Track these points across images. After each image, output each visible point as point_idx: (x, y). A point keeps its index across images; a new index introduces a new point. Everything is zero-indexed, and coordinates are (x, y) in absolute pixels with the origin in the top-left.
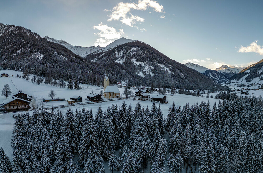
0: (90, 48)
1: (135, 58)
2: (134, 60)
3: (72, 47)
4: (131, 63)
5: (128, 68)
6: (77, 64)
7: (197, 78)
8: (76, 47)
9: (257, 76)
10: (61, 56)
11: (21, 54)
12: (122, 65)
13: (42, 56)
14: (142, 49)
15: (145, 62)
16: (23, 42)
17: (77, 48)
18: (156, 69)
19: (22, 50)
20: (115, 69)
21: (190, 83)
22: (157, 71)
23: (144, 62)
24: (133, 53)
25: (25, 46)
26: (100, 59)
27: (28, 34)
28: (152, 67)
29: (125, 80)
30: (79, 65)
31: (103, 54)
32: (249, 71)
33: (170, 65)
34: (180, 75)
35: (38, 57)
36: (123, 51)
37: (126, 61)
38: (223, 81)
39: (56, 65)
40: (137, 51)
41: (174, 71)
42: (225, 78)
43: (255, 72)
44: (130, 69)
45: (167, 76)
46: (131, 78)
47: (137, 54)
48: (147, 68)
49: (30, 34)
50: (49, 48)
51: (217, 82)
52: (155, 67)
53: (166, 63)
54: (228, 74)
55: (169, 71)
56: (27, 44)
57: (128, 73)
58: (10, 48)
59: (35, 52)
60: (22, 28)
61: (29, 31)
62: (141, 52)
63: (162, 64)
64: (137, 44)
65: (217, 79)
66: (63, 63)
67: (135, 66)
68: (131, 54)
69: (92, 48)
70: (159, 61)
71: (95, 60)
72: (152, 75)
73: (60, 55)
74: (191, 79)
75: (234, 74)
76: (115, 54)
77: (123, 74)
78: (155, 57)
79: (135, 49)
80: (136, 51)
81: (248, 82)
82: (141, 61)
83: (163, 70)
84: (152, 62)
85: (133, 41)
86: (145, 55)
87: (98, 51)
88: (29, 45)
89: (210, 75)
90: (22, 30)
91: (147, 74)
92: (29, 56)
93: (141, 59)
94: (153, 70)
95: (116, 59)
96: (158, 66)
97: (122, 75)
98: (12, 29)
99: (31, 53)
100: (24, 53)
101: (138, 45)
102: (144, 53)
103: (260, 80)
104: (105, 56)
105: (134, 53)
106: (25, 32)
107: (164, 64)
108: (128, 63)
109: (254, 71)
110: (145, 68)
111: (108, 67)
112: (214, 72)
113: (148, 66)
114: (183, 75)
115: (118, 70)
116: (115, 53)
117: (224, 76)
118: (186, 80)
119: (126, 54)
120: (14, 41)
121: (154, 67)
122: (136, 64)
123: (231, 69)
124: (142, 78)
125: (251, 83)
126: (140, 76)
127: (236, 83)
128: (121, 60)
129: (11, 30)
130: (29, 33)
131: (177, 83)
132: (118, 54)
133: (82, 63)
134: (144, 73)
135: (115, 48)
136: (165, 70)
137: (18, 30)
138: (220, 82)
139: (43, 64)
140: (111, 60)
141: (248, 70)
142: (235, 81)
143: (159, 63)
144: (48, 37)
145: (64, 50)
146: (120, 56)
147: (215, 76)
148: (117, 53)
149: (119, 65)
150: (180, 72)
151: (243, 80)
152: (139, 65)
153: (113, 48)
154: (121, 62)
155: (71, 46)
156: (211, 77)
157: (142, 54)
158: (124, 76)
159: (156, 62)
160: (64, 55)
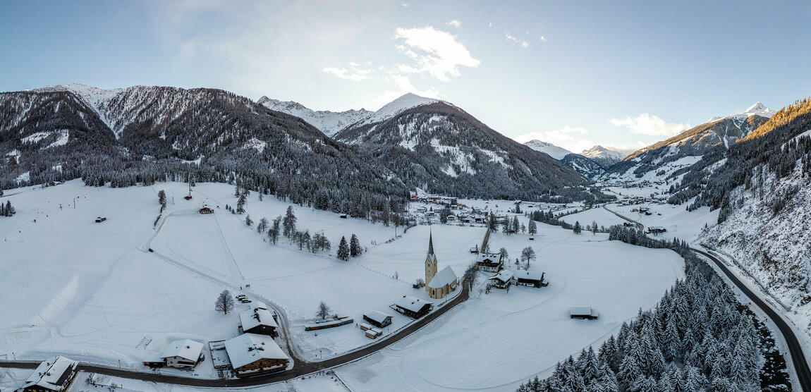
0: (346, 113)
1: (438, 138)
2: (435, 142)
3: (312, 114)
4: (431, 149)
5: (426, 159)
6: (329, 157)
7: (553, 173)
8: (320, 112)
9: (651, 169)
10: (298, 142)
11: (225, 144)
12: (413, 153)
13: (263, 144)
14: (450, 119)
15: (457, 146)
16: (226, 120)
17: (321, 115)
18: (478, 160)
19: (225, 135)
20: (402, 163)
21: (542, 185)
22: (481, 165)
23: (455, 146)
24: (432, 127)
25: (230, 127)
26: (367, 139)
27: (232, 101)
28: (471, 156)
29: (421, 185)
30: (333, 158)
31: (374, 128)
32: (638, 160)
33: (505, 152)
34: (525, 171)
35: (255, 147)
36: (414, 123)
37: (420, 143)
38: (595, 174)
39: (290, 161)
40: (441, 123)
41: (512, 163)
42: (599, 169)
43: (649, 162)
44: (429, 161)
45: (500, 175)
46: (434, 181)
47: (440, 129)
48: (461, 159)
49: (235, 102)
50: (274, 126)
51: (586, 175)
52: (476, 155)
53: (497, 148)
54: (603, 160)
55: (503, 164)
56: (234, 124)
57: (427, 170)
58: (203, 133)
59: (250, 138)
60: (218, 91)
61: (232, 96)
62: (448, 125)
63: (489, 149)
64: (440, 108)
65: (585, 170)
66: (303, 156)
67: (438, 155)
68: (430, 129)
69: (350, 114)
70: (482, 143)
71: (358, 141)
72: (471, 172)
73: (296, 139)
74: (544, 177)
75: (613, 161)
76: (398, 130)
77: (418, 172)
78: (476, 135)
79: (436, 118)
80: (438, 124)
81: (638, 179)
82: (450, 145)
83: (491, 162)
84: (471, 146)
85: (431, 102)
86: (456, 132)
87: (364, 122)
88: (236, 125)
89: (574, 164)
90: (219, 95)
91: (462, 170)
92: (240, 146)
93: (449, 140)
94: (473, 162)
95: (401, 140)
96: (482, 153)
97: (414, 174)
98: (201, 96)
99: (242, 140)
100: (230, 141)
101: (442, 111)
102: (455, 128)
103: (657, 175)
104: (377, 132)
105: (435, 127)
106: (225, 98)
107: (493, 150)
108: (424, 149)
109: (648, 160)
110: (459, 159)
111: (387, 158)
112: (580, 158)
113: (463, 154)
114: (529, 169)
115: (406, 164)
116: (397, 126)
117: (598, 165)
118: (536, 180)
119: (419, 129)
120: (208, 119)
121: (474, 156)
122: (440, 150)
123: (608, 153)
124: (453, 179)
125: (642, 180)
126: (450, 176)
127: (619, 180)
128: (410, 141)
129: (199, 97)
130: (233, 99)
131: (519, 188)
132: (405, 129)
133: (339, 154)
134: (457, 169)
135: (397, 117)
136: (496, 161)
137: (212, 95)
138: (591, 176)
139: (266, 160)
140: (390, 141)
141: (638, 157)
142: (617, 176)
143: (483, 147)
144: (267, 99)
145: (300, 126)
146: (409, 133)
147: (582, 166)
148: (401, 127)
149: (407, 152)
150: (523, 165)
151: (630, 174)
152: (445, 152)
153: (393, 114)
154: (410, 145)
155: (311, 111)
156: (576, 167)
157: (450, 129)
158: (420, 177)
159: (477, 146)
160: (303, 140)
